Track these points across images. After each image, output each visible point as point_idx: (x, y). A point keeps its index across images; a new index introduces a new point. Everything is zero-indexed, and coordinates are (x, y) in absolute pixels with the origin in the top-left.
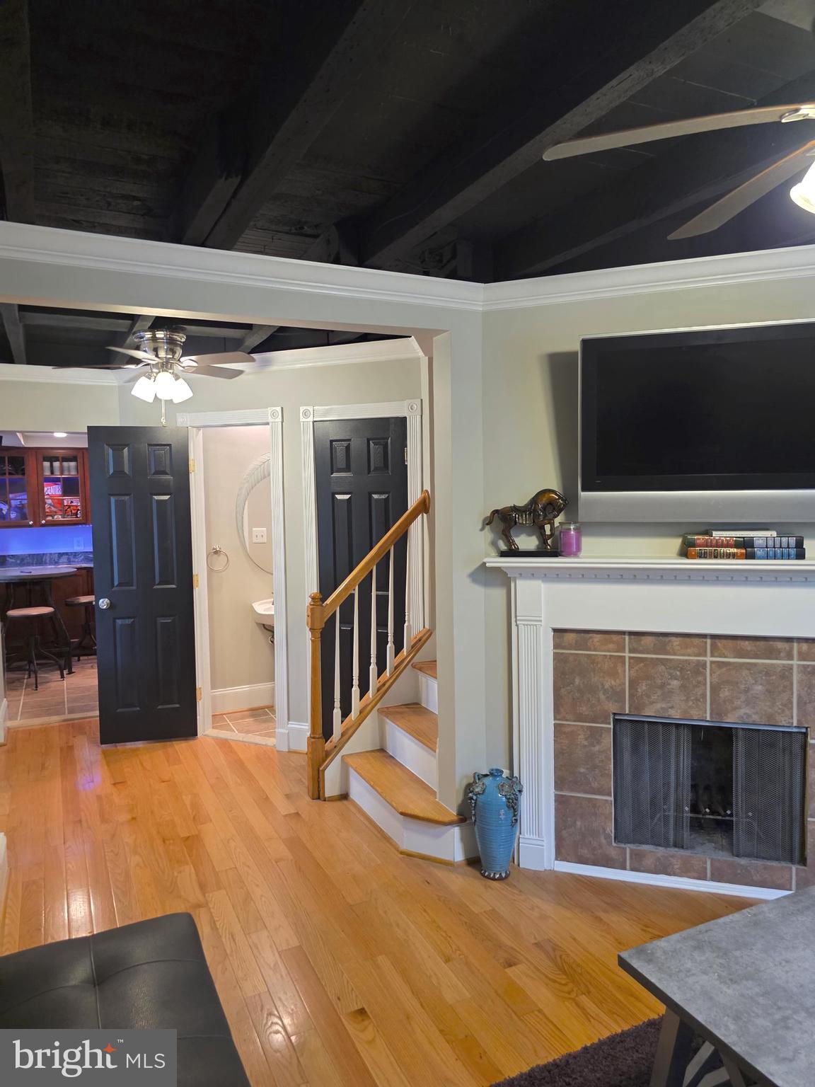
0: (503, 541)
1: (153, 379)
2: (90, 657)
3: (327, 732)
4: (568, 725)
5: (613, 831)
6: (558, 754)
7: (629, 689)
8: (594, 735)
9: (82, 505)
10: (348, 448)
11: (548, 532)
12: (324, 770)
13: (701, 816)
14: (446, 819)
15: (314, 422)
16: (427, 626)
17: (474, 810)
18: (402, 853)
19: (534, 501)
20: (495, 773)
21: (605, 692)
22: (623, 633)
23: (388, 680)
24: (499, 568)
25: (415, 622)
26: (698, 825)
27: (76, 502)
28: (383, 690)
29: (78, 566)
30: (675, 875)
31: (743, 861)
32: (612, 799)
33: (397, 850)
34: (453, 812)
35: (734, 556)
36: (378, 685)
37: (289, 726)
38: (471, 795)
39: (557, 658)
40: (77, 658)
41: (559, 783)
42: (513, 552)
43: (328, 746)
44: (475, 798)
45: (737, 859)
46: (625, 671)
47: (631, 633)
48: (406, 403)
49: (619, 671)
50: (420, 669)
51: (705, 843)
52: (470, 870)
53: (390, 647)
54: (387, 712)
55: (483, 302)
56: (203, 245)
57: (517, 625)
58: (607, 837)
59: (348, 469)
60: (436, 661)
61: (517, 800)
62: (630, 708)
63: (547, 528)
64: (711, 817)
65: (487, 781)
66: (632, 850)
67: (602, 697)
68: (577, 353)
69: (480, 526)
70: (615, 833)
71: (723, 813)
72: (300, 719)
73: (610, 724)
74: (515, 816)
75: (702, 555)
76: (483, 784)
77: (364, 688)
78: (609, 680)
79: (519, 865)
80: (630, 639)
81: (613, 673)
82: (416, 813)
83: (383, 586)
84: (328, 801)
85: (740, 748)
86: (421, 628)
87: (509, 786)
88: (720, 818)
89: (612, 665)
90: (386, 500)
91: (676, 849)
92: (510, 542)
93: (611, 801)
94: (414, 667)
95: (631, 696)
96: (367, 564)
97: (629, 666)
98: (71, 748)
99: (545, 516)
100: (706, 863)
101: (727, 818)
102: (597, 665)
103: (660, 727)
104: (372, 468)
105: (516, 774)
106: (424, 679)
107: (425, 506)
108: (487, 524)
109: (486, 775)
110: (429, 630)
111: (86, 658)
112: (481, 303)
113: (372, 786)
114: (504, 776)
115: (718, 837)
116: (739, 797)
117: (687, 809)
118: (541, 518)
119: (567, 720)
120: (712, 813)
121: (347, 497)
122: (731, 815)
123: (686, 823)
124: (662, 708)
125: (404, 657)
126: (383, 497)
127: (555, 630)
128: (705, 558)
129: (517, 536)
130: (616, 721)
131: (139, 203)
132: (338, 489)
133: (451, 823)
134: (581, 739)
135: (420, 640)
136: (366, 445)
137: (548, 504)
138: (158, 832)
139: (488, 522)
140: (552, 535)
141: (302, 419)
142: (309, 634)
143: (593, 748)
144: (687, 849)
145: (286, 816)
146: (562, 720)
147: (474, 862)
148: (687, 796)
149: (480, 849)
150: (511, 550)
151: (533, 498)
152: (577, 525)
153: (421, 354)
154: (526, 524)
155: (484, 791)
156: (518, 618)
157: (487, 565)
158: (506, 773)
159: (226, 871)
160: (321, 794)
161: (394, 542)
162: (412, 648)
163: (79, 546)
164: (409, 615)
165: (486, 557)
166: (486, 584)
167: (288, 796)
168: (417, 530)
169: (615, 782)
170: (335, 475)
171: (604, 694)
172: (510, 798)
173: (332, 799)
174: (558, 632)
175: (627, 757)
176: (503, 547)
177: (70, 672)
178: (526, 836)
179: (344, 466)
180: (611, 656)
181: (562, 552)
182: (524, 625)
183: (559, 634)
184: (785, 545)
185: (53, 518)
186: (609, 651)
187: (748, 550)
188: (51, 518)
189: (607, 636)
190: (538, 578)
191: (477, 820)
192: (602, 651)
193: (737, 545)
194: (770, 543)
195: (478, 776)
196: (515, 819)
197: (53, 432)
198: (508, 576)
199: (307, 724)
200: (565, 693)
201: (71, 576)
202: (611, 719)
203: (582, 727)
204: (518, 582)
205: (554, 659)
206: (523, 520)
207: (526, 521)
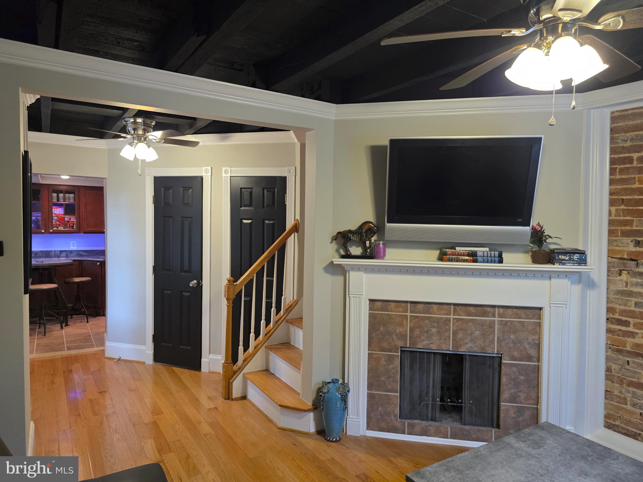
1: (134, 147)
2: (79, 316)
3: (235, 359)
4: (376, 353)
5: (399, 412)
6: (371, 370)
7: (410, 333)
8: (390, 359)
9: (77, 221)
10: (251, 193)
11: (368, 245)
12: (232, 383)
13: (445, 404)
14: (306, 408)
15: (231, 177)
16: (295, 298)
17: (323, 402)
18: (279, 428)
19: (361, 227)
20: (334, 381)
21: (397, 335)
22: (407, 302)
23: (272, 329)
24: (341, 264)
25: (289, 295)
26: (443, 409)
27: (73, 219)
28: (268, 335)
29: (73, 259)
30: (431, 436)
31: (467, 427)
32: (399, 394)
33: (276, 427)
34: (310, 404)
35: (467, 261)
36: (266, 332)
37: (210, 357)
38: (321, 394)
39: (371, 316)
40: (71, 316)
41: (370, 386)
42: (348, 256)
43: (235, 368)
44: (323, 395)
45: (464, 426)
46: (407, 323)
47: (412, 302)
48: (286, 169)
49: (405, 323)
50: (291, 323)
51: (447, 418)
52: (319, 437)
53: (273, 310)
54: (270, 348)
55: (335, 114)
56: (176, 71)
57: (349, 297)
58: (395, 416)
59: (250, 205)
60: (302, 318)
61: (347, 396)
62: (409, 344)
63: (368, 243)
64: (451, 404)
65: (330, 386)
66: (408, 423)
67: (395, 338)
68: (387, 146)
69: (330, 241)
70: (400, 413)
71: (457, 402)
72: (217, 352)
73: (399, 353)
74: (345, 405)
75: (450, 260)
76: (328, 387)
77: (257, 334)
78: (399, 328)
79: (346, 433)
80: (410, 305)
81: (401, 325)
82: (288, 405)
83: (270, 274)
84: (235, 400)
85: (467, 365)
86: (292, 299)
87: (343, 388)
88: (455, 404)
89: (401, 320)
90: (273, 224)
91: (432, 422)
92: (346, 250)
93: (398, 396)
94: (287, 321)
95: (411, 337)
96: (262, 261)
97: (410, 320)
98: (70, 371)
99: (366, 236)
100: (448, 429)
101: (459, 404)
102: (393, 320)
103: (426, 354)
104: (265, 205)
105: (346, 381)
106: (292, 328)
107: (296, 228)
108: (334, 240)
109: (329, 383)
110: (296, 300)
111: (76, 316)
113: (262, 391)
114: (340, 383)
115: (455, 415)
116: (466, 393)
117: (438, 399)
118: (364, 237)
119: (375, 351)
120: (451, 402)
121: (249, 221)
122: (461, 403)
123: (438, 408)
124: (427, 344)
125: (281, 316)
126: (271, 222)
127: (370, 300)
128: (452, 261)
129: (351, 247)
130: (402, 351)
131: (138, 44)
132: (244, 217)
133: (309, 411)
134: (383, 361)
135: (291, 306)
136: (262, 192)
137: (368, 230)
138: (130, 420)
139: (335, 238)
140: (370, 247)
141: (224, 175)
142: (224, 302)
143: (389, 366)
144: (438, 421)
145: (209, 409)
146: (372, 351)
147: (322, 432)
148: (439, 393)
149: (325, 424)
150: (347, 254)
151: (360, 226)
152: (384, 241)
153: (296, 141)
154: (356, 240)
155: (328, 391)
156: (350, 293)
157: (334, 263)
158: (341, 381)
159: (174, 441)
160: (230, 397)
161: (278, 249)
162: (286, 311)
163: (73, 246)
164: (285, 292)
165: (333, 258)
166: (333, 274)
167: (210, 398)
168: (292, 243)
169: (401, 385)
170: (242, 208)
171: (396, 336)
172: (343, 395)
173: (237, 399)
175: (407, 371)
176: (342, 252)
177: (67, 325)
178: (351, 417)
179: (248, 203)
180: (400, 315)
181: (375, 256)
182: (353, 297)
183: (372, 302)
184: (493, 255)
185: (58, 228)
186: (399, 312)
187: (474, 258)
188: (56, 228)
189: (398, 304)
190: (362, 271)
191: (324, 408)
192: (395, 312)
193: (468, 255)
194: (486, 254)
195: (325, 383)
196: (345, 407)
197: (60, 175)
198: (346, 269)
199: (221, 356)
200: (375, 335)
201: (69, 265)
202: (400, 350)
203: (384, 354)
204: (351, 273)
205: (369, 316)
206: (355, 238)
207: (356, 238)
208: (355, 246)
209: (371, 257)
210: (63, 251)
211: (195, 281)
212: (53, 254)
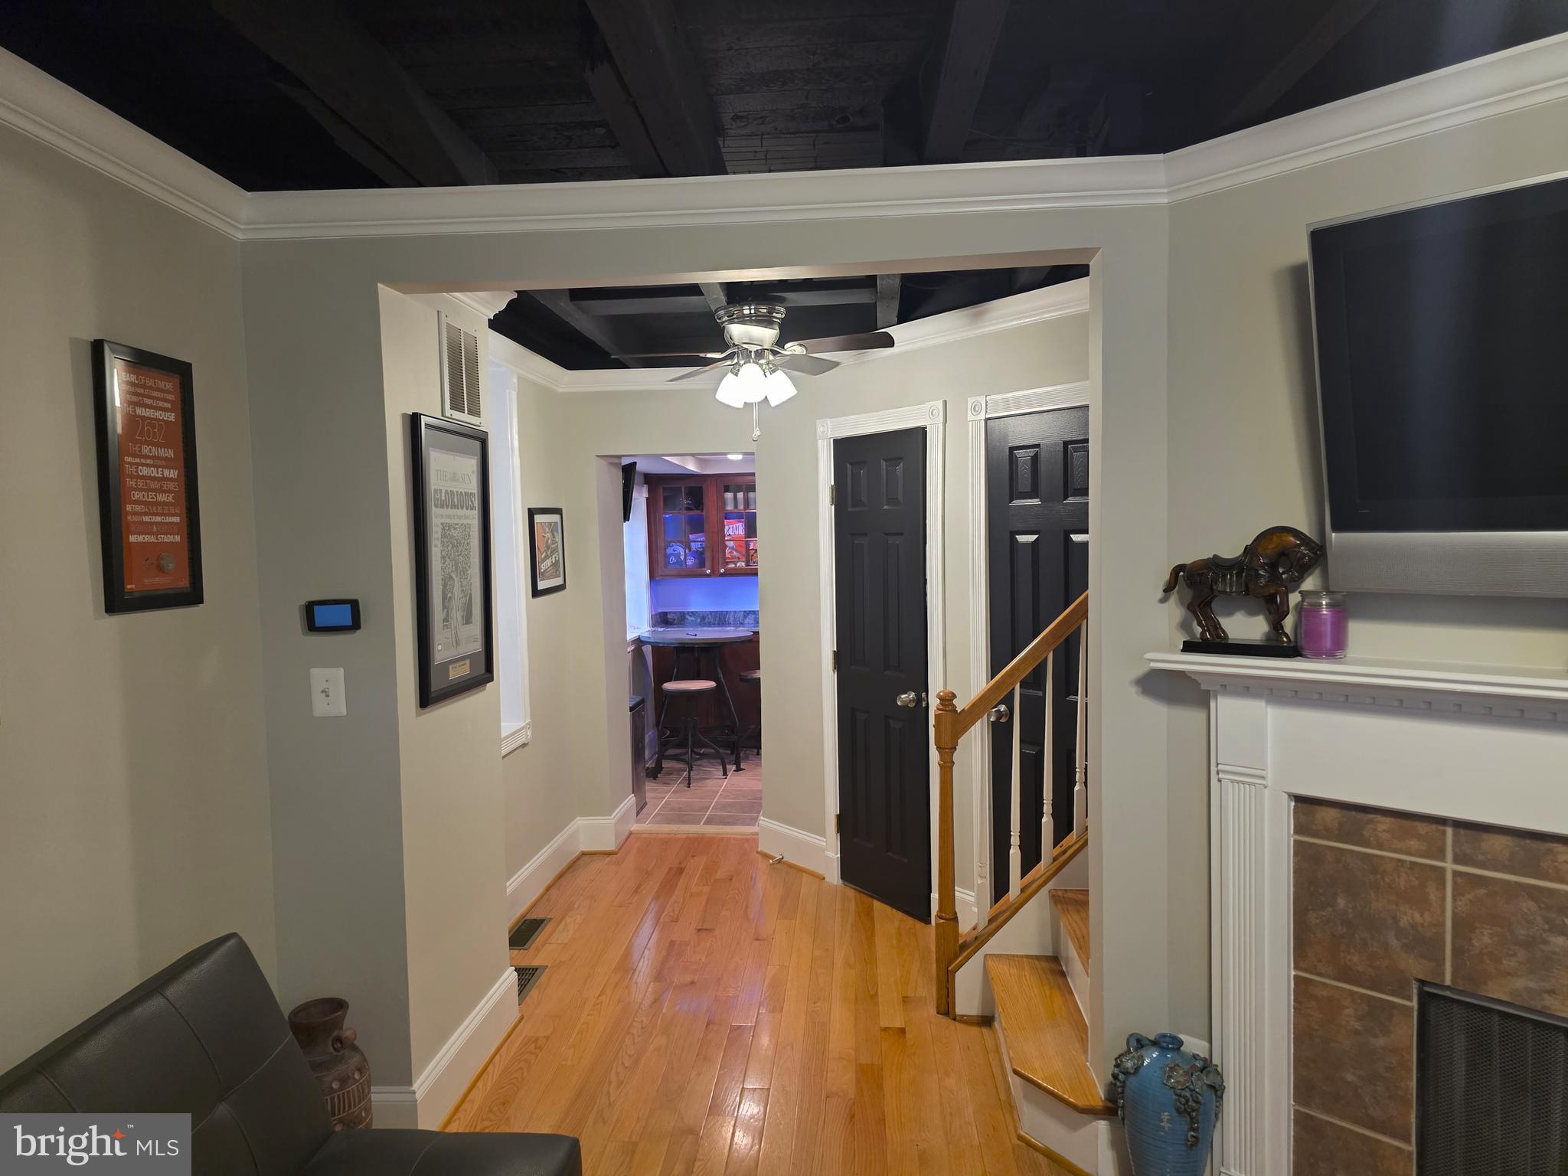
4: (1324, 984)
6: (1303, 1036)
7: (1453, 937)
8: (1378, 1015)
12: (954, 972)
14: (1085, 1104)
15: (987, 420)
17: (1121, 1098)
18: (1021, 1138)
19: (1253, 548)
20: (1167, 1043)
21: (1401, 934)
22: (1442, 821)
28: (1060, 861)
32: (1413, 1149)
33: (1016, 1130)
34: (1100, 1093)
36: (1057, 852)
39: (1301, 851)
41: (1304, 1090)
46: (1443, 899)
47: (1459, 824)
49: (1432, 897)
53: (1078, 790)
54: (1057, 898)
55: (1168, 186)
57: (1222, 779)
59: (1034, 493)
61: (1196, 1102)
62: (1453, 974)
65: (1150, 1054)
67: (1394, 943)
73: (1410, 999)
74: (1193, 1129)
76: (1142, 1058)
78: (1410, 912)
80: (1455, 835)
81: (1418, 900)
84: (960, 1021)
87: (1186, 1073)
89: (1416, 883)
92: (1211, 625)
93: (1411, 1153)
95: (1456, 951)
97: (1454, 889)
102: (1383, 878)
103: (1527, 1028)
104: (1068, 491)
108: (1170, 590)
112: (1165, 191)
113: (998, 1014)
118: (1263, 582)
119: (1320, 974)
121: (1032, 538)
124: (1528, 989)
127: (1300, 800)
129: (1225, 615)
130: (1425, 998)
132: (1020, 526)
133: (1096, 1113)
134: (1349, 1014)
136: (1062, 455)
137: (1281, 556)
139: (1168, 586)
141: (970, 417)
143: (1372, 1039)
145: (885, 1029)
146: (1310, 972)
150: (1204, 640)
151: (1252, 543)
154: (1231, 592)
155: (1137, 1070)
156: (1220, 767)
157: (1153, 665)
160: (949, 1008)
167: (905, 1000)
169: (1421, 1118)
170: (1016, 503)
171: (1397, 937)
173: (966, 1020)
174: (1304, 803)
179: (1029, 488)
180: (1412, 862)
181: (1308, 649)
182: (1232, 781)
183: (1305, 806)
185: (736, 565)
186: (1409, 854)
188: (733, 566)
189: (1406, 823)
190: (1256, 695)
191: (1126, 1119)
192: (1395, 851)
195: (1135, 1039)
196: (1193, 1136)
197: (726, 454)
198: (1203, 687)
199: (973, 894)
200: (1318, 921)
202: (1415, 991)
203: (1352, 993)
204: (1219, 699)
205: (1296, 854)
206: (1226, 585)
207: (1231, 586)
208: (1243, 612)
209: (1292, 652)
210: (750, 611)
211: (912, 695)
212: (732, 619)
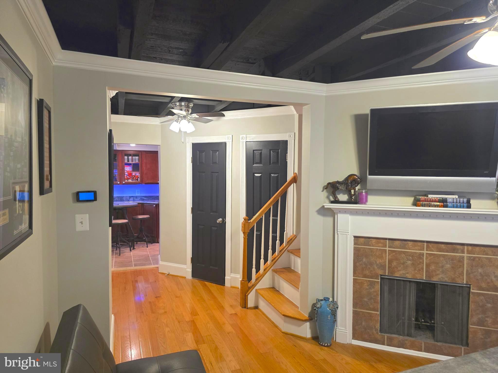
0: (332, 196)
1: (179, 123)
2: (142, 242)
3: (249, 278)
4: (360, 279)
5: (379, 328)
6: (355, 292)
7: (388, 264)
8: (372, 284)
9: (140, 176)
10: (261, 153)
11: (353, 193)
12: (248, 295)
13: (419, 323)
14: (304, 319)
15: (246, 142)
16: (294, 233)
17: (316, 315)
18: (283, 333)
19: (347, 179)
20: (326, 299)
21: (377, 265)
22: (386, 239)
23: (277, 257)
24: (330, 208)
25: (290, 231)
26: (418, 327)
27: (138, 174)
28: (274, 261)
29: (138, 202)
30: (407, 349)
31: (439, 344)
32: (379, 313)
33: (281, 331)
34: (306, 316)
35: (438, 206)
36: (272, 259)
37: (231, 275)
38: (315, 308)
40: (136, 243)
41: (355, 305)
42: (336, 201)
43: (250, 285)
44: (317, 309)
45: (436, 343)
46: (386, 256)
47: (390, 239)
48: (288, 134)
49: (384, 256)
50: (291, 253)
51: (422, 335)
52: (314, 342)
53: (278, 242)
54: (275, 271)
55: (326, 91)
56: (208, 68)
57: (338, 234)
58: (376, 330)
59: (260, 163)
60: (300, 249)
61: (336, 311)
62: (388, 273)
63: (353, 191)
64: (425, 324)
65: (323, 302)
66: (387, 337)
67: (376, 267)
68: (368, 115)
69: (322, 190)
71: (430, 322)
72: (236, 272)
73: (379, 280)
74: (335, 318)
75: (422, 206)
76: (321, 304)
77: (266, 260)
78: (379, 260)
79: (336, 341)
80: (389, 242)
81: (381, 257)
82: (290, 315)
83: (275, 215)
84: (249, 309)
85: (439, 293)
86: (292, 234)
87: (333, 305)
88: (429, 324)
89: (381, 253)
90: (277, 177)
91: (408, 337)
92: (335, 197)
93: (379, 314)
94: (288, 251)
95: (389, 267)
96: (269, 204)
97: (388, 254)
98: (136, 281)
99: (352, 186)
100: (422, 344)
101: (432, 324)
102: (373, 253)
103: (402, 282)
104: (271, 162)
105: (335, 300)
106: (292, 257)
107: (295, 180)
108: (325, 189)
109: (322, 300)
110: (295, 235)
111: (140, 243)
112: (325, 92)
113: (269, 303)
115: (428, 333)
116: (438, 316)
117: (413, 319)
118: (350, 187)
119: (359, 277)
120: (424, 322)
121: (260, 175)
123: (413, 326)
124: (403, 273)
125: (284, 247)
126: (276, 175)
127: (355, 237)
128: (425, 206)
129: (339, 194)
130: (382, 278)
131: (182, 50)
132: (255, 171)
133: (306, 321)
134: (366, 286)
135: (291, 239)
136: (269, 152)
137: (353, 181)
138: (176, 318)
139: (326, 188)
140: (355, 194)
141: (241, 141)
142: (242, 235)
143: (370, 290)
144: (413, 337)
145: (231, 314)
146: (357, 277)
147: (316, 338)
148: (414, 314)
149: (318, 332)
150: (336, 200)
151: (346, 178)
152: (366, 190)
153: (295, 113)
155: (321, 306)
156: (338, 231)
157: (325, 207)
158: (331, 299)
159: (207, 336)
160: (246, 306)
161: (281, 196)
162: (288, 243)
163: (138, 193)
164: (286, 228)
165: (324, 203)
166: (324, 215)
167: (231, 306)
168: (292, 191)
169: (381, 306)
170: (255, 165)
172: (333, 311)
173: (251, 308)
175: (386, 294)
176: (332, 199)
177: (134, 249)
178: (339, 328)
179: (259, 161)
180: (380, 249)
181: (359, 202)
182: (341, 234)
183: (356, 238)
184: (461, 201)
185: (128, 181)
186: (379, 247)
187: (444, 203)
189: (379, 240)
190: (348, 213)
191: (318, 319)
192: (376, 247)
193: (439, 201)
194: (455, 201)
195: (318, 300)
196: (335, 320)
197: (129, 144)
198: (334, 212)
199: (239, 275)
200: (359, 265)
201: (135, 206)
202: (380, 277)
203: (366, 280)
204: (339, 215)
205: (354, 250)
206: (342, 187)
207: (343, 188)
208: (342, 194)
209: (355, 203)
211: (221, 219)
212: (125, 199)
